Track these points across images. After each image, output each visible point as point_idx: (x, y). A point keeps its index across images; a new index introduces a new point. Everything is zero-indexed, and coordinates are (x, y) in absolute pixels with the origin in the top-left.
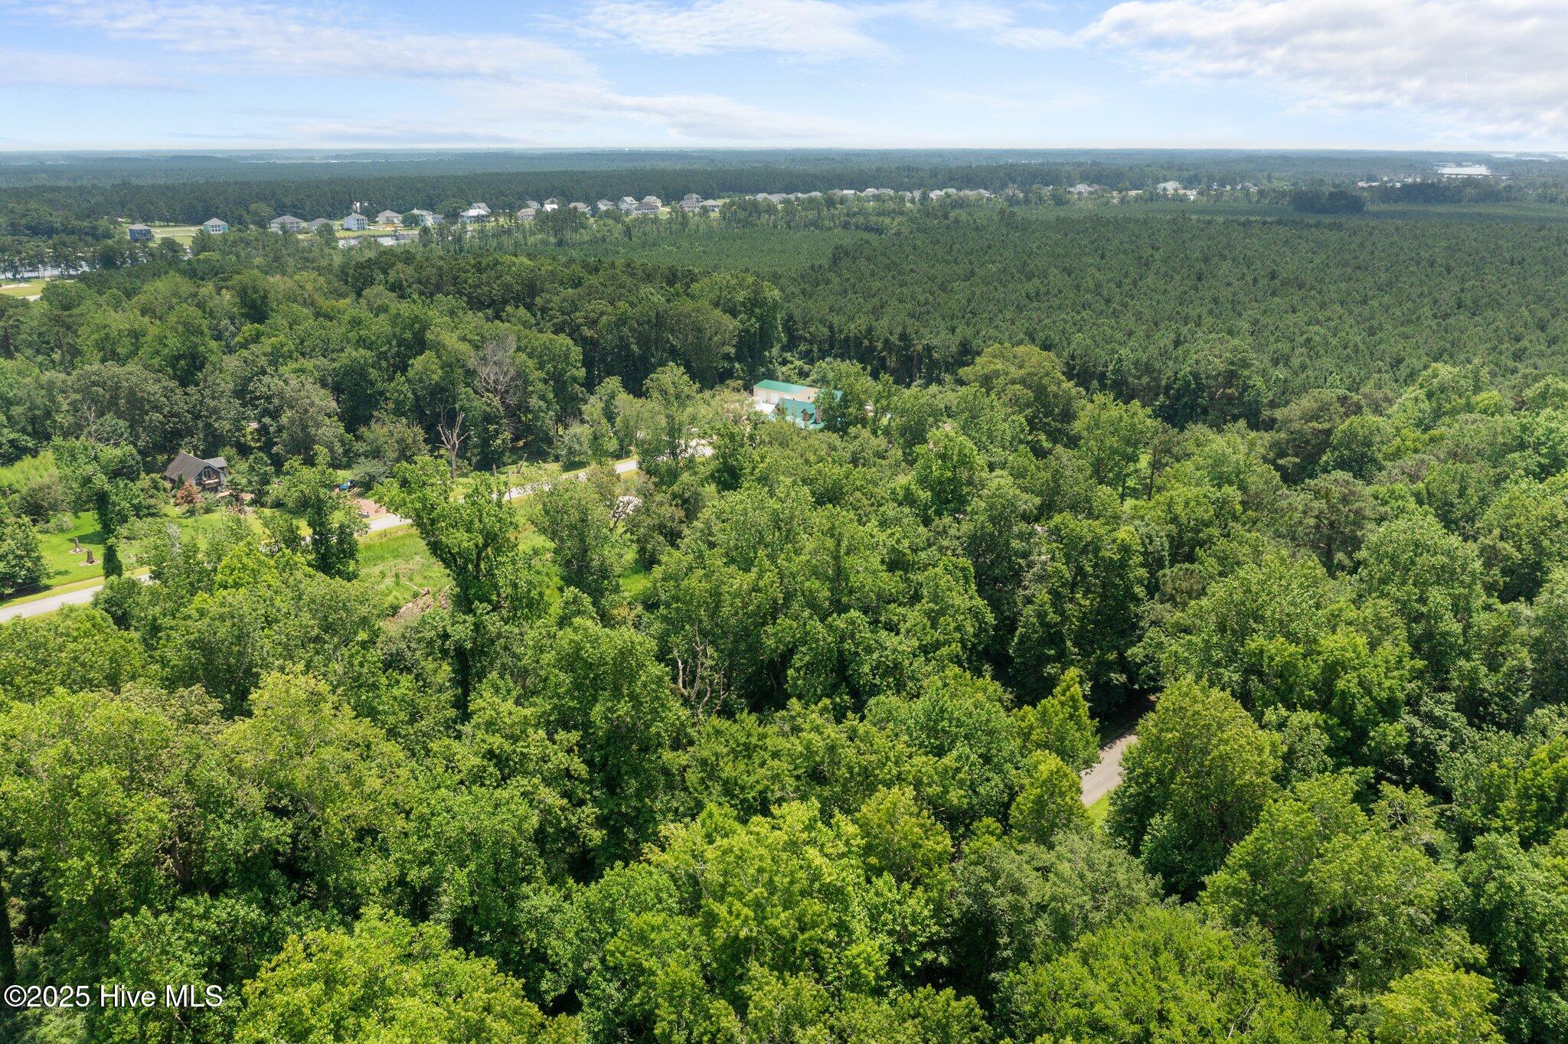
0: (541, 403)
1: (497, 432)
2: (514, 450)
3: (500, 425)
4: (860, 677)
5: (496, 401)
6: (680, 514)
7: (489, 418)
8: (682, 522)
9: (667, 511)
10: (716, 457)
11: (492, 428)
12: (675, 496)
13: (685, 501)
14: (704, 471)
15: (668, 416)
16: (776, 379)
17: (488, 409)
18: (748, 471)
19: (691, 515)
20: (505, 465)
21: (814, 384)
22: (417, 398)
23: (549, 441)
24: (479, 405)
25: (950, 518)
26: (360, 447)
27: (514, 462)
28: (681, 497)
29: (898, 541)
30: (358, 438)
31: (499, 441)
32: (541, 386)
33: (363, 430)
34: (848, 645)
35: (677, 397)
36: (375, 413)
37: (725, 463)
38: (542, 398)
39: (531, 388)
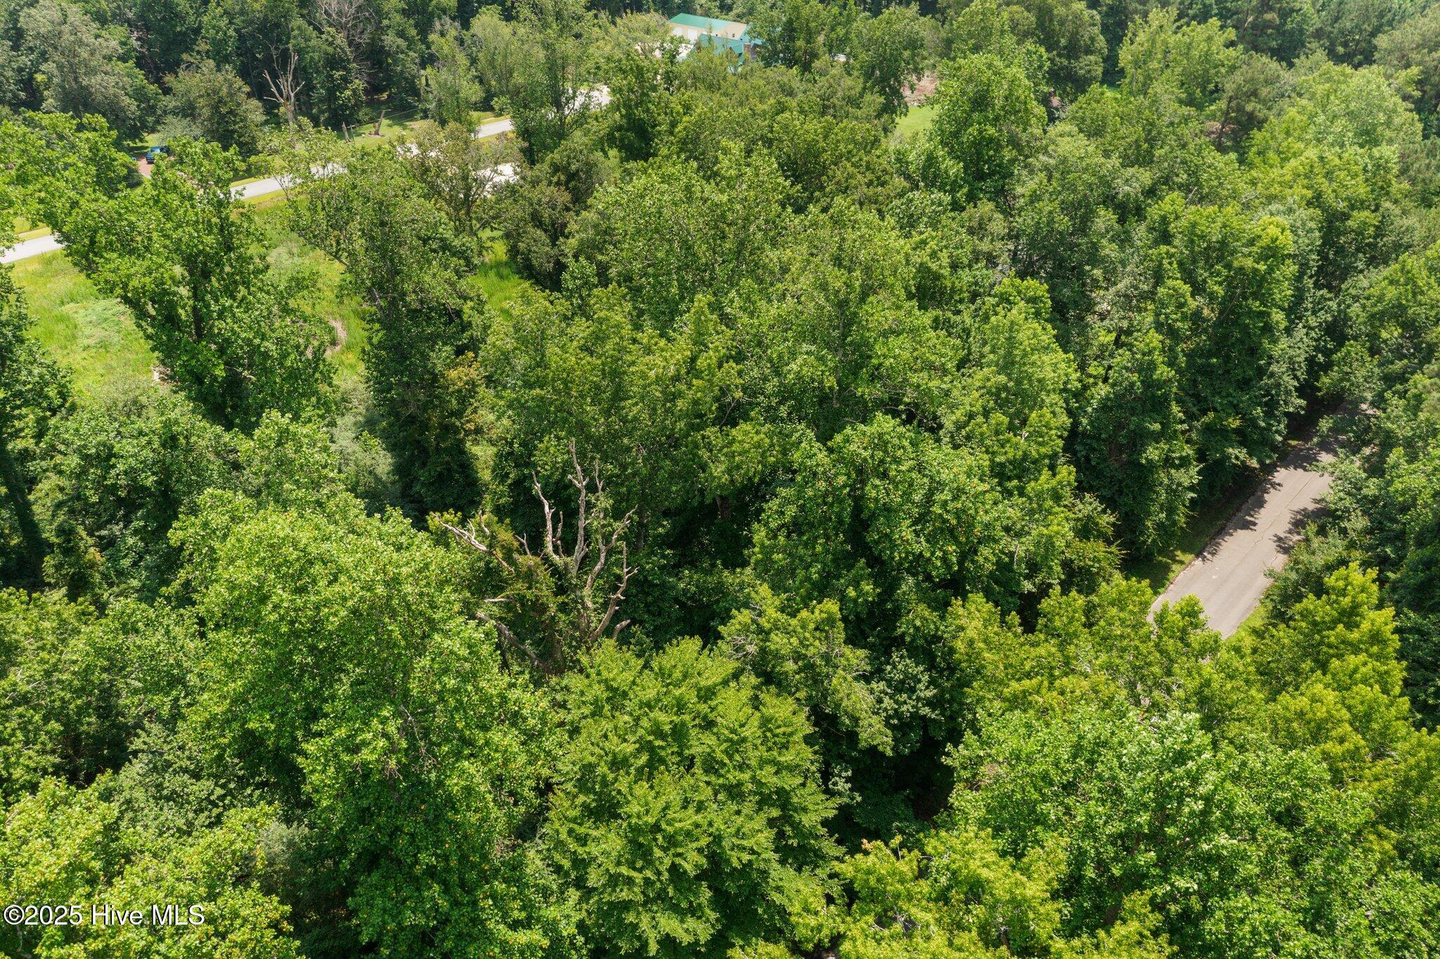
0: (400, 41)
1: (345, 80)
2: (372, 103)
3: (348, 71)
4: (893, 547)
5: (341, 39)
6: (564, 197)
7: (334, 62)
8: (568, 209)
9: (547, 192)
10: (614, 107)
11: (337, 74)
12: (556, 168)
13: (572, 176)
14: (602, 128)
15: (547, 46)
16: (693, 12)
17: (330, 50)
18: (664, 128)
19: (580, 199)
20: (360, 123)
21: (739, 18)
22: (241, 38)
23: (415, 92)
24: (318, 46)
25: (991, 205)
26: (169, 102)
27: (372, 120)
28: (565, 169)
29: (933, 255)
30: (167, 91)
31: (348, 93)
32: (398, 18)
33: (169, 79)
34: (875, 490)
35: (559, 16)
36: (185, 56)
37: (629, 116)
38: (401, 34)
39: (385, 22)
